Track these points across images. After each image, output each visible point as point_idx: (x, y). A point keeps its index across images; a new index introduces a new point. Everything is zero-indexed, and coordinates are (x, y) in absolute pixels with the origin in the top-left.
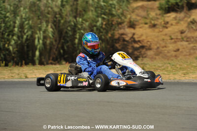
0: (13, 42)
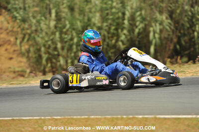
0: (123, 37)
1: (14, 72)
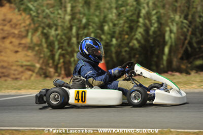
1: (22, 66)
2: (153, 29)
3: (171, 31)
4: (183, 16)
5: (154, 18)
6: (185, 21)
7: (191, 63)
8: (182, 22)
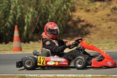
2: (18, 16)
3: (28, 18)
4: (34, 9)
5: (19, 10)
6: (36, 12)
7: (39, 35)
8: (34, 12)
